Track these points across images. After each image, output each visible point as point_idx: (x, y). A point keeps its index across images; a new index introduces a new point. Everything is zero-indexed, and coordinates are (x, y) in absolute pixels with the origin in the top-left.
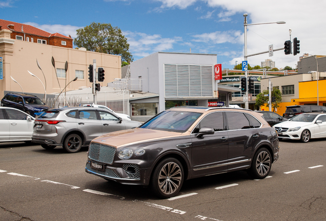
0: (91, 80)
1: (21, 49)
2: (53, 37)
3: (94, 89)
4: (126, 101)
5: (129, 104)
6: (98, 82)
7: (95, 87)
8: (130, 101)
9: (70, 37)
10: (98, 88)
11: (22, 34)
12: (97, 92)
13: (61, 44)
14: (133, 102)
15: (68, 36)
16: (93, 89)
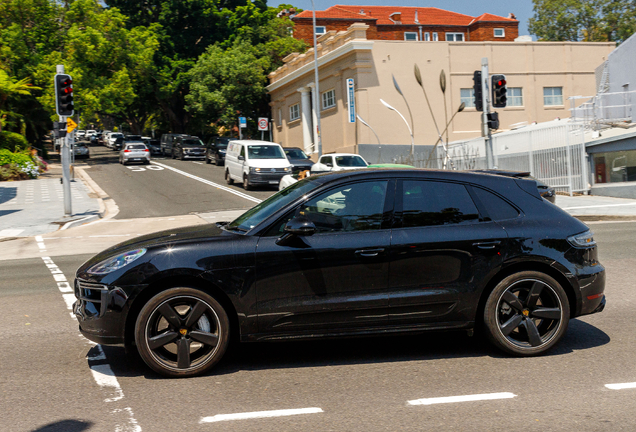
0: (479, 106)
1: (387, 59)
2: (476, 25)
3: (486, 126)
4: (575, 150)
5: (584, 155)
6: (493, 110)
7: (486, 120)
8: (587, 148)
9: (513, 17)
10: (493, 122)
11: (415, 28)
12: (493, 131)
13: (492, 37)
14: (595, 150)
15: (509, 17)
16: (483, 125)
